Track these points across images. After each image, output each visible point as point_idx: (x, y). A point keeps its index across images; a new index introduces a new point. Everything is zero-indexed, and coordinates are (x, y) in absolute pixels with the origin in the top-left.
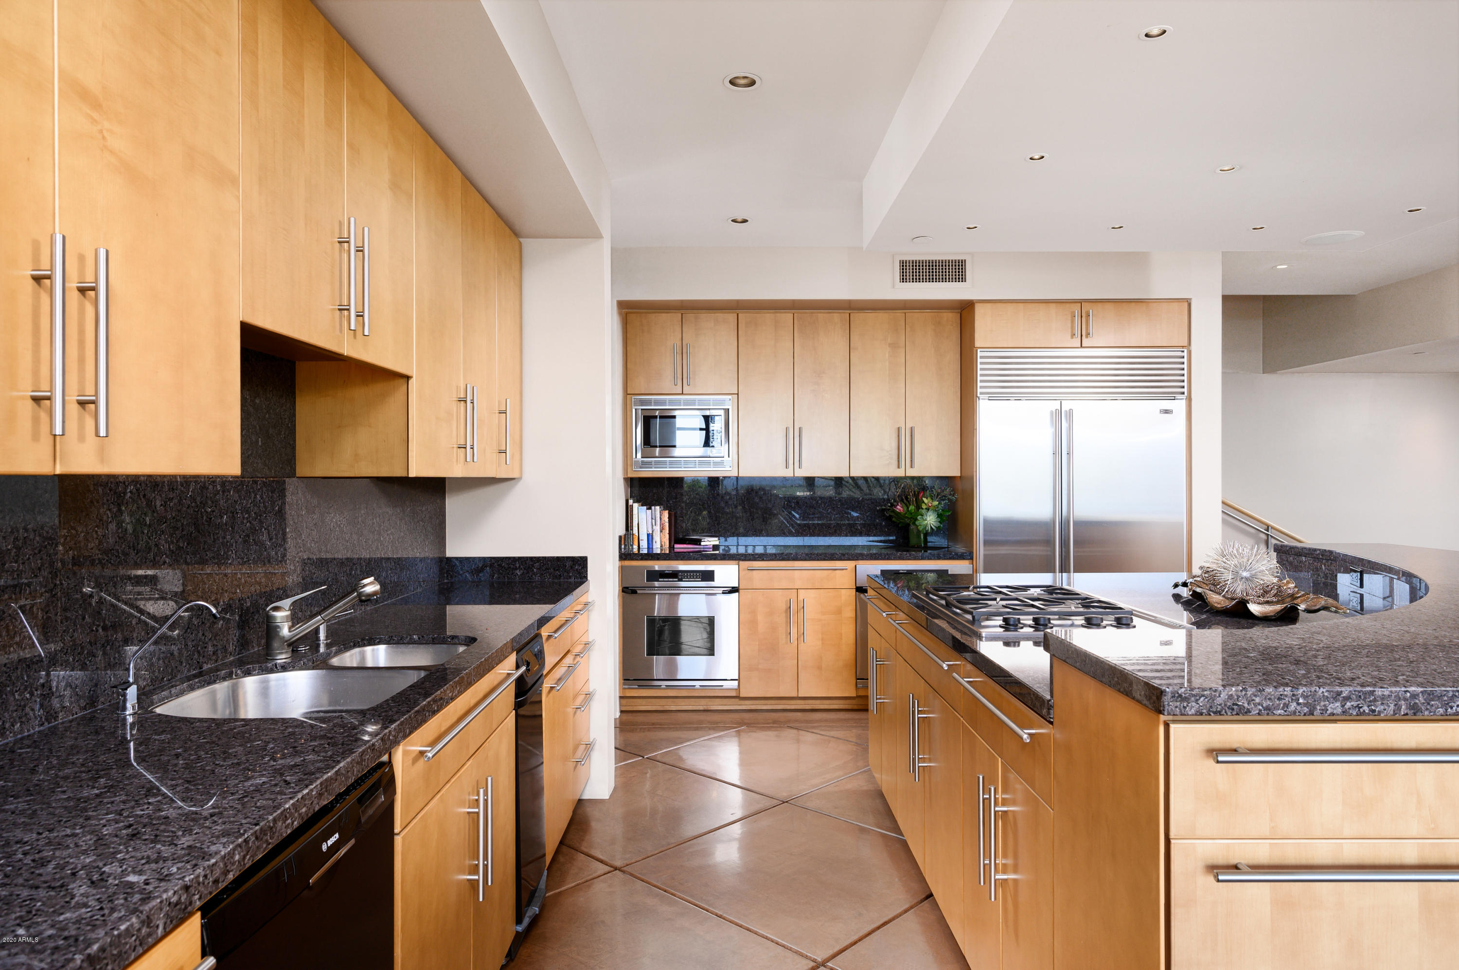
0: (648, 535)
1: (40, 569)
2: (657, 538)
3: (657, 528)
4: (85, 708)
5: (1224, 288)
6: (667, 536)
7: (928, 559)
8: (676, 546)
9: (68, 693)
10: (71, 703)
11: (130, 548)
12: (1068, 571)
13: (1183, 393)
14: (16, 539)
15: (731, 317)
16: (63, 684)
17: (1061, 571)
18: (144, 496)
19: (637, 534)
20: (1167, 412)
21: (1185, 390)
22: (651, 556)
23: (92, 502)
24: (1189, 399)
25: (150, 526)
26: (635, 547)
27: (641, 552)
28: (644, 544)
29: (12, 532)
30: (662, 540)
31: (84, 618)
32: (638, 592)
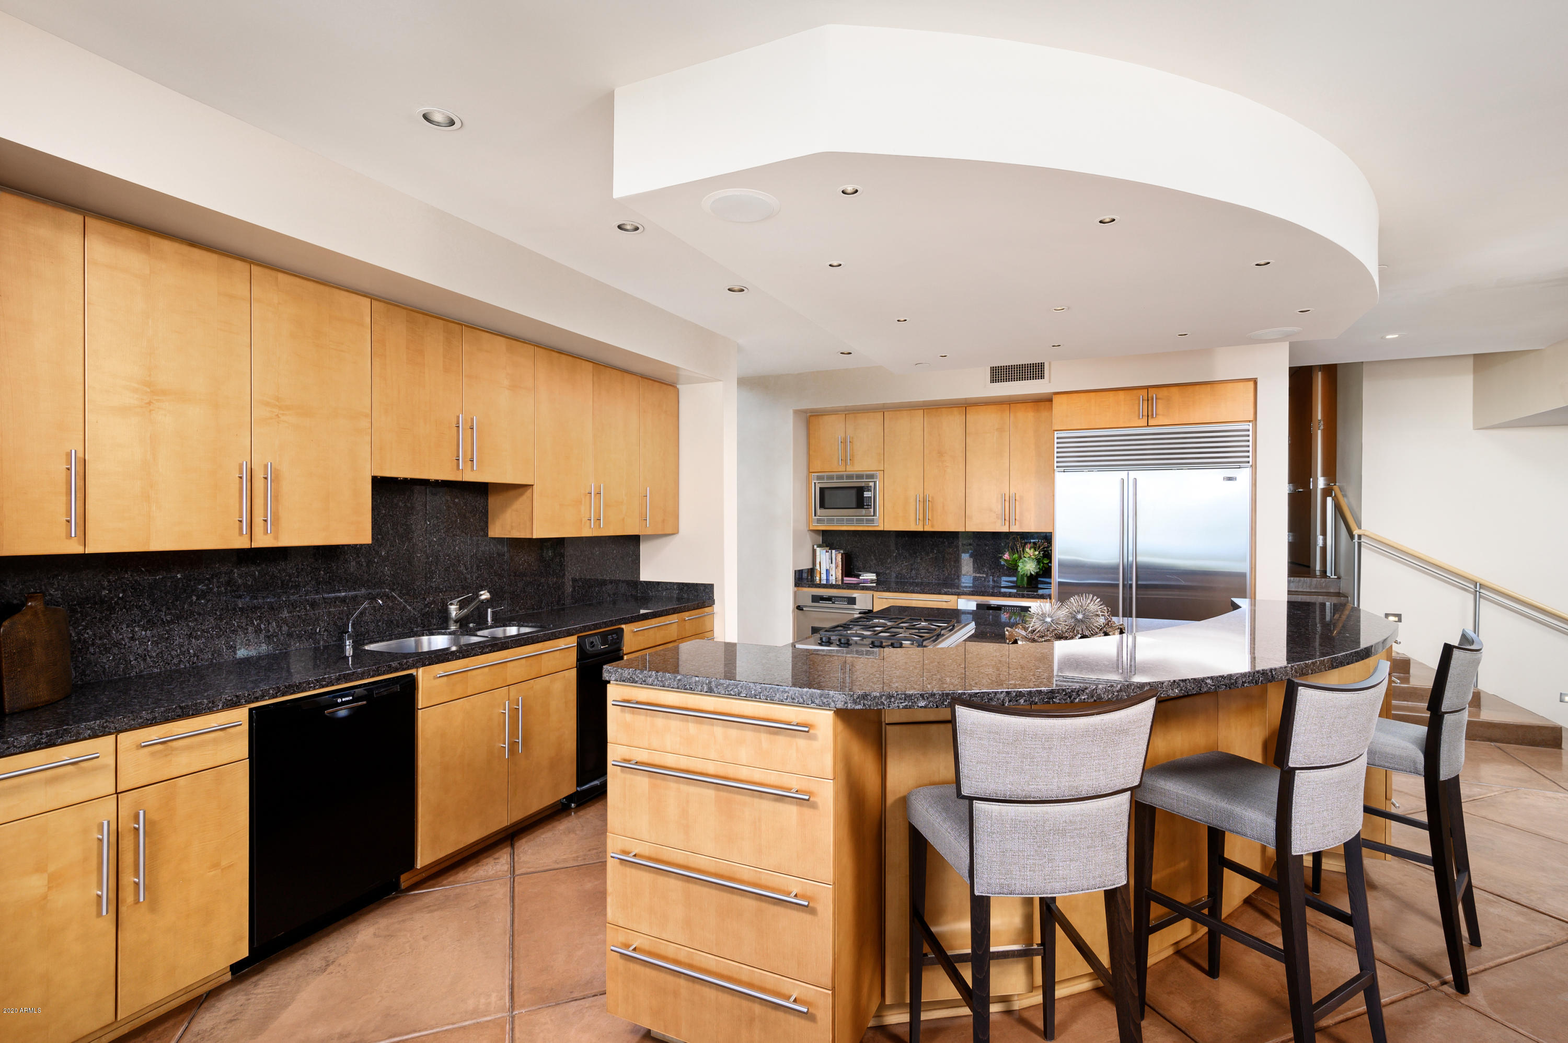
0: (827, 570)
1: (310, 581)
2: (833, 572)
3: (834, 565)
4: (336, 641)
5: (1290, 363)
6: (840, 571)
7: (1014, 597)
8: (845, 579)
9: (326, 633)
10: (327, 638)
11: (364, 572)
12: (1131, 616)
13: (1249, 462)
14: (297, 569)
15: (880, 415)
16: (323, 629)
17: (1124, 616)
18: (374, 550)
19: (819, 569)
20: (1230, 479)
21: (1250, 459)
22: (828, 586)
23: (340, 552)
24: (1254, 467)
25: (377, 563)
26: (818, 578)
27: (822, 582)
28: (824, 576)
29: (295, 566)
30: (836, 575)
31: (335, 602)
32: (804, 609)
